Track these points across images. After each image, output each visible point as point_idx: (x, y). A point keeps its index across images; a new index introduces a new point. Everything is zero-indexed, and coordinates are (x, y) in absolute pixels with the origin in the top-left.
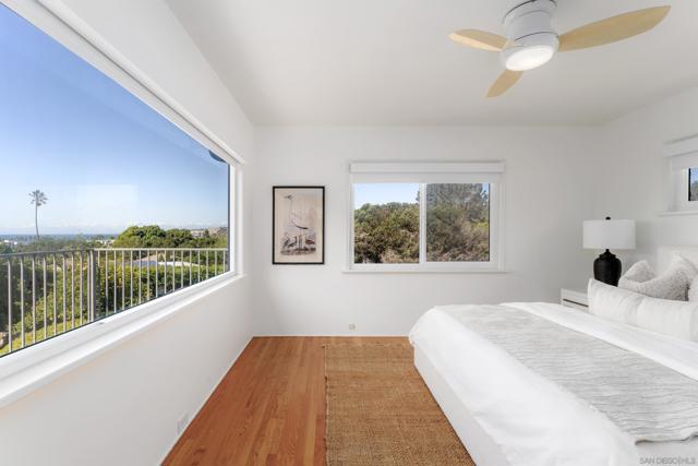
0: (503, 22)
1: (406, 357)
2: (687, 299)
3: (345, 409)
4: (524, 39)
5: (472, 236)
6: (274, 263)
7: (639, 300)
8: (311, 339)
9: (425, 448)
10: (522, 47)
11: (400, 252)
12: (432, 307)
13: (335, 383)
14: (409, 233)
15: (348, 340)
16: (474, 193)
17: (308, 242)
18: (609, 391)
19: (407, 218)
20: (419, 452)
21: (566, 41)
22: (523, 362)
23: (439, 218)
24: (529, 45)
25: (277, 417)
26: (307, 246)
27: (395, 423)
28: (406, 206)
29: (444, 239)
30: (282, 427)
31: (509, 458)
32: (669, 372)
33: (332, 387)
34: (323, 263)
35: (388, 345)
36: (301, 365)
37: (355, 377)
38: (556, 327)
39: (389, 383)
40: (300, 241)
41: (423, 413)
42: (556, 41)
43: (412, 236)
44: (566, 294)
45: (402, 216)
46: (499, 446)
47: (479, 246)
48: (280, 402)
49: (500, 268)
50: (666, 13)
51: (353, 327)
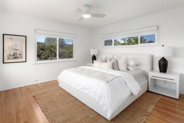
0: (82, 7)
1: (56, 85)
2: (106, 62)
3: (44, 102)
4: (86, 13)
5: (62, 52)
6: (3, 63)
7: (101, 63)
8: (21, 87)
9: (69, 102)
10: (86, 14)
11: (40, 58)
12: (64, 70)
13: (38, 97)
14: (43, 52)
15: (36, 85)
16: (61, 40)
17: (20, 55)
18: (102, 77)
19: (43, 47)
20: (68, 103)
21: (93, 15)
22: (88, 76)
23: (53, 47)
24: (88, 14)
25: (21, 112)
26: (19, 56)
27: (59, 100)
28: (42, 43)
29: (54, 53)
30: (25, 114)
31: (88, 94)
32: (107, 73)
33: (37, 98)
34: (26, 62)
35: (49, 83)
36: (22, 95)
37: (43, 93)
38: (90, 70)
39: (54, 92)
40: (16, 54)
41: (65, 96)
42: (91, 15)
43: (44, 53)
44: (87, 64)
45: (41, 46)
46: (86, 93)
47: (64, 55)
48: (20, 108)
49: (75, 60)
50: (105, 16)
51: (37, 81)
